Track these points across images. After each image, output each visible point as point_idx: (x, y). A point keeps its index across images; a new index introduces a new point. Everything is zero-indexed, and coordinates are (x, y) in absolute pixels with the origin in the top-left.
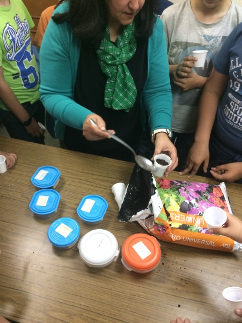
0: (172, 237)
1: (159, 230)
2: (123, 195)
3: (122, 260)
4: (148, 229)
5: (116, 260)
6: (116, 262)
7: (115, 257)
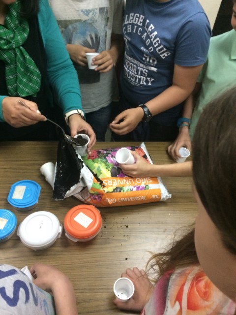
0: (109, 201)
1: (96, 199)
2: (53, 174)
3: (66, 234)
4: (85, 200)
5: (60, 236)
6: (61, 238)
7: (59, 233)
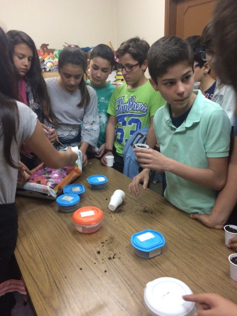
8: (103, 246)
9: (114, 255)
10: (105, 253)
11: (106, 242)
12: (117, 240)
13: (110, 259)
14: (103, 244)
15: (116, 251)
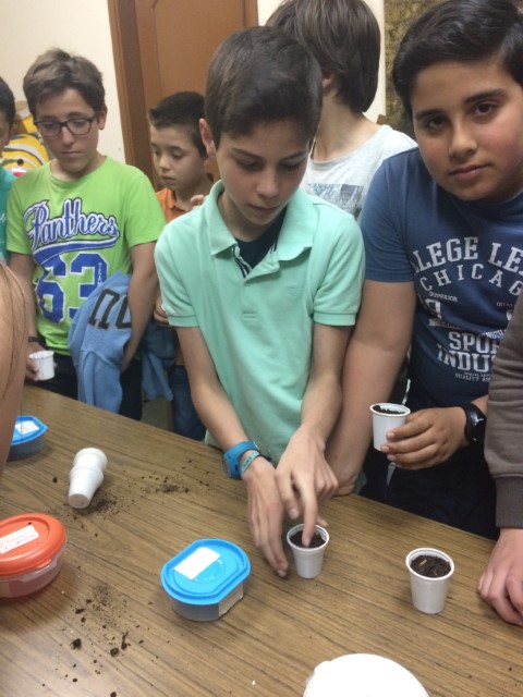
8: (83, 620)
9: (124, 638)
10: (95, 640)
11: (90, 606)
12: (119, 589)
13: (114, 652)
14: (81, 616)
15: (125, 623)
